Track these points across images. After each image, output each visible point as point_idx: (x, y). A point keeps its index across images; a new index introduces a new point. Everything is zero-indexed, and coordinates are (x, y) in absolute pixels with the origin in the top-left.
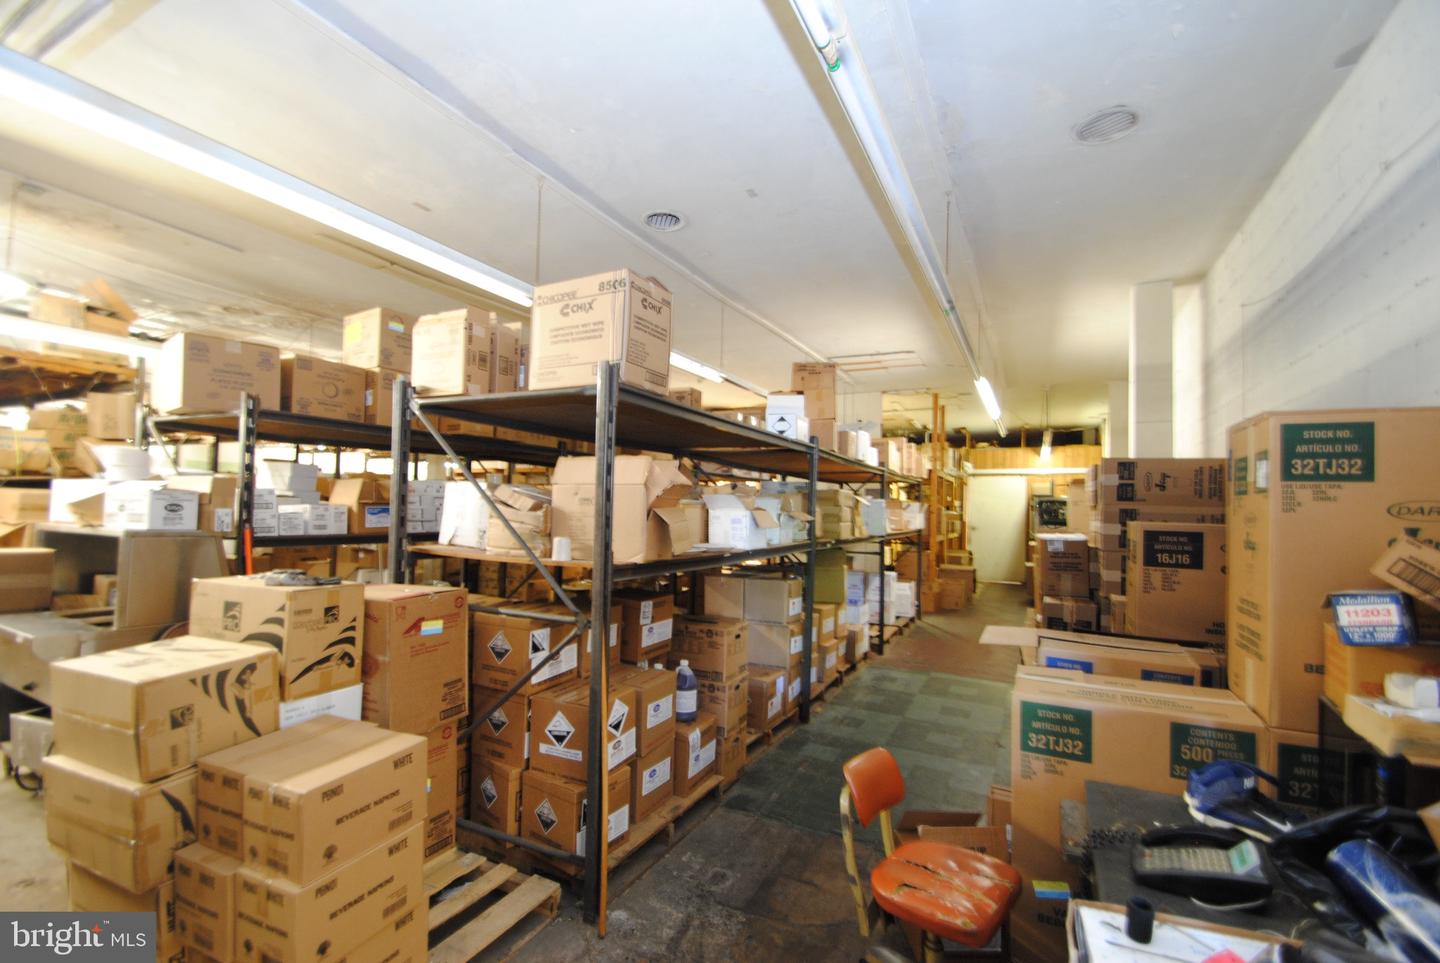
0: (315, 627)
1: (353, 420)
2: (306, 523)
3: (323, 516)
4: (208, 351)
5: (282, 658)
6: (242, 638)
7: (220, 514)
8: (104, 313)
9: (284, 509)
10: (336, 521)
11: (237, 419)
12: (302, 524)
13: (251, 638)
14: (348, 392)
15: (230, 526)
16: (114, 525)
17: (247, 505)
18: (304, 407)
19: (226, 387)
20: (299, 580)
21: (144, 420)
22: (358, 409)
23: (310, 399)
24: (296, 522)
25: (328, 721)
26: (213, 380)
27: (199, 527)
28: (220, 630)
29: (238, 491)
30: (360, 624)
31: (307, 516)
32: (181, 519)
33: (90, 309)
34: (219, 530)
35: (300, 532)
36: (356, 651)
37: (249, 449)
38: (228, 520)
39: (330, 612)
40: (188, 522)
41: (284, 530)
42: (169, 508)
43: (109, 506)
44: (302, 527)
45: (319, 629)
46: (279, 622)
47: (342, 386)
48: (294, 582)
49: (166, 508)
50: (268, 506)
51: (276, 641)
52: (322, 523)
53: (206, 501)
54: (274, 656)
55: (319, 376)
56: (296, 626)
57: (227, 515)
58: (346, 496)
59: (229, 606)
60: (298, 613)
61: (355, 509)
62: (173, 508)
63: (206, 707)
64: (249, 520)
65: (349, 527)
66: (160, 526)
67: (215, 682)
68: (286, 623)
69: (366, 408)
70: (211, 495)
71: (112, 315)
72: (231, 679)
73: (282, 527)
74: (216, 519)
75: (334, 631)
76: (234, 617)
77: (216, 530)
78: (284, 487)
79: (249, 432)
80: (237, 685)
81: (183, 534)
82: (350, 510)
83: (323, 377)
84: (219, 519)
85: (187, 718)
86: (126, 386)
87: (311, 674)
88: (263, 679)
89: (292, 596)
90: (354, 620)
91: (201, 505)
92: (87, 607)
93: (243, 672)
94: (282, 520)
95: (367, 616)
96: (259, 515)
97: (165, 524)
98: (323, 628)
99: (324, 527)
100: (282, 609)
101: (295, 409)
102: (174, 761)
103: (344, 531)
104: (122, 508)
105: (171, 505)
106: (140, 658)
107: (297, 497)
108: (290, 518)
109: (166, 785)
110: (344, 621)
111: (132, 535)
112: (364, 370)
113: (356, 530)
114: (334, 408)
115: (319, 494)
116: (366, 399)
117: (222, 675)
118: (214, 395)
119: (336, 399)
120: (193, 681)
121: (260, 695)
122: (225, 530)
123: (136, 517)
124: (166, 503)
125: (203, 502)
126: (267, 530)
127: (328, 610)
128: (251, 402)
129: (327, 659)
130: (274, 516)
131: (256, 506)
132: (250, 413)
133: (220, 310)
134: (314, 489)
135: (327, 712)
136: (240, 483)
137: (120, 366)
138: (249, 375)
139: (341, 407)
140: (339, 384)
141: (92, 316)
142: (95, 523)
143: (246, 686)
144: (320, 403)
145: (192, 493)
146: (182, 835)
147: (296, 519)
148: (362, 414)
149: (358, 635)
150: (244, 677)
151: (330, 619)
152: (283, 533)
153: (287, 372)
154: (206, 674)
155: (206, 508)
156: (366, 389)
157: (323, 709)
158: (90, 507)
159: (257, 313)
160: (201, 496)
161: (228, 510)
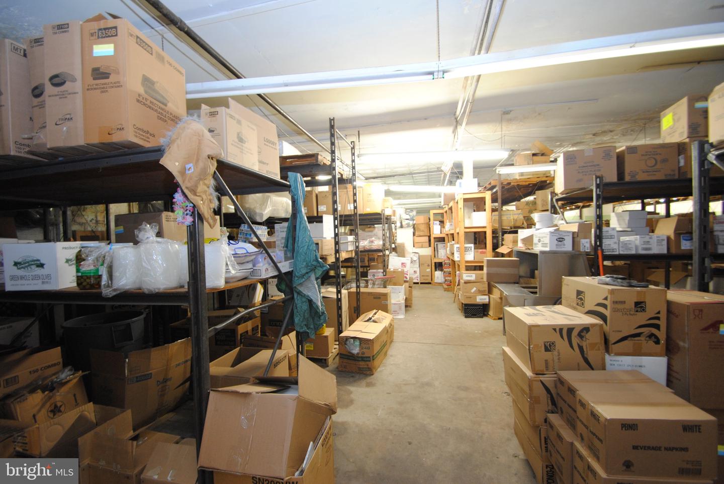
0: (628, 313)
1: (669, 178)
2: (637, 247)
3: (649, 242)
4: (575, 158)
5: (606, 328)
6: (586, 311)
7: (583, 242)
8: (540, 155)
9: (623, 239)
10: (657, 245)
11: (592, 191)
12: (634, 247)
13: (590, 313)
14: (664, 161)
15: (589, 248)
16: (537, 249)
17: (599, 237)
18: (633, 176)
19: (586, 175)
20: (618, 282)
21: (552, 199)
22: (674, 171)
23: (636, 171)
24: (630, 246)
25: (638, 376)
26: (579, 172)
27: (573, 250)
28: (575, 305)
29: (593, 231)
30: (663, 316)
31: (638, 243)
32: (564, 245)
33: (534, 155)
34: (583, 251)
35: (633, 252)
36: (662, 334)
37: (599, 207)
38: (588, 245)
39: (640, 306)
40: (568, 246)
41: (622, 251)
42: (558, 240)
43: (535, 240)
44: (634, 249)
45: (631, 314)
46: (605, 306)
47: (658, 158)
48: (615, 283)
49: (557, 240)
50: (611, 237)
51: (603, 317)
52: (648, 246)
53: (576, 236)
54: (601, 326)
55: (642, 155)
56: (614, 310)
57: (587, 242)
58: (666, 230)
59: (579, 293)
60: (615, 302)
61: (672, 237)
62: (562, 240)
63: (562, 345)
64: (601, 245)
65: (668, 249)
66: (554, 249)
67: (567, 332)
68: (609, 307)
69: (680, 168)
70: (578, 233)
71: (543, 155)
72: (575, 333)
73: (621, 249)
74: (581, 245)
75: (642, 318)
76: (581, 299)
77: (581, 251)
78: (626, 226)
79: (598, 196)
80: (578, 337)
81: (565, 253)
82: (669, 238)
83: (646, 155)
84: (583, 244)
85: (552, 347)
86: (550, 185)
87: (626, 342)
88: (594, 338)
89: (612, 292)
90: (659, 313)
91: (573, 238)
92: (531, 284)
93: (582, 331)
94: (621, 245)
95: (669, 312)
96: (606, 242)
97: (557, 248)
98: (634, 314)
99: (649, 249)
100: (606, 299)
101: (627, 178)
102: (547, 367)
103: (665, 251)
104: (539, 241)
105: (559, 238)
106: (535, 312)
107: (632, 230)
108: (625, 244)
109: (542, 378)
110: (650, 312)
111: (543, 253)
112: (677, 143)
113: (673, 251)
114: (654, 173)
115: (648, 229)
116: (679, 162)
117: (570, 330)
118: (579, 180)
119: (655, 167)
120: (555, 330)
121: (593, 346)
122: (587, 251)
123: (544, 245)
124: (556, 238)
125: (575, 236)
126: (611, 250)
127: (637, 304)
128: (598, 180)
129: (638, 335)
130: (615, 243)
131: (604, 237)
132: (598, 186)
133: (591, 136)
134: (645, 225)
135: (638, 369)
136: (594, 226)
137: (547, 177)
138: (598, 165)
139: (660, 171)
140: (658, 157)
141: (535, 157)
142: (530, 248)
143: (584, 339)
144: (644, 172)
145: (570, 232)
146: (550, 407)
147: (629, 244)
148: (677, 172)
149: (663, 323)
150: (582, 334)
151: (639, 309)
152: (621, 253)
153: (620, 158)
154: (561, 327)
155: (576, 240)
156: (679, 155)
157: (636, 366)
158: (529, 240)
159: (611, 131)
160: (574, 233)
161: (588, 240)
